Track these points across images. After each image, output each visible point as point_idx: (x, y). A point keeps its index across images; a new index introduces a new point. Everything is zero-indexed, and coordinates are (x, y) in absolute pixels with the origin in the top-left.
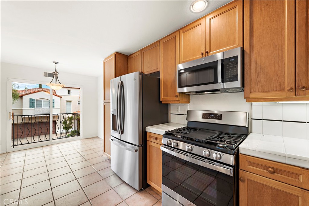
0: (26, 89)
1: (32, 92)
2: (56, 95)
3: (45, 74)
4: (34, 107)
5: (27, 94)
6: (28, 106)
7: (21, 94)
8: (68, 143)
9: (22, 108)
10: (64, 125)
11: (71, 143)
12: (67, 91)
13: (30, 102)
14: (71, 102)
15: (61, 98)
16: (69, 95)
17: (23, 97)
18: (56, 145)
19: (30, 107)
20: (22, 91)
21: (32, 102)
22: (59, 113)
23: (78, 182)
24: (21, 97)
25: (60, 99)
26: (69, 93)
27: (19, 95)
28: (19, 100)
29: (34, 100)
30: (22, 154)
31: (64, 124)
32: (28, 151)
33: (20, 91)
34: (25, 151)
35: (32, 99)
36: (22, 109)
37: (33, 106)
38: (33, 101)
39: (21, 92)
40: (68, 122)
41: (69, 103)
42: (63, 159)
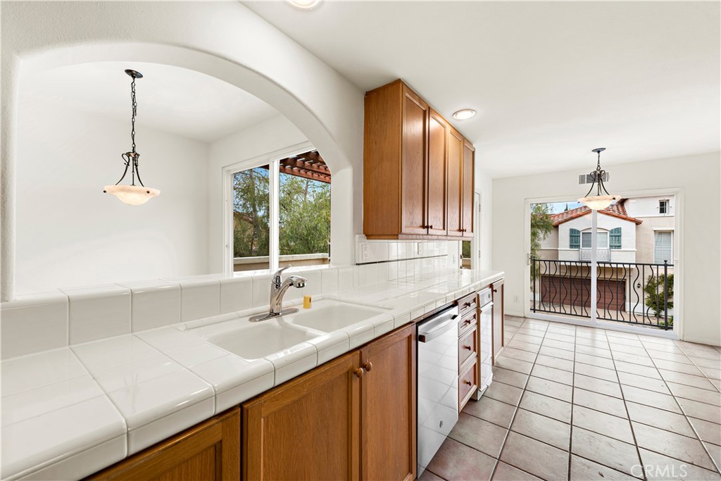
0: (566, 210)
1: (574, 215)
2: (624, 216)
3: (582, 180)
4: (578, 246)
5: (566, 221)
6: (568, 243)
7: (556, 221)
8: (635, 337)
9: (558, 247)
10: (647, 295)
11: (642, 338)
12: (658, 205)
13: (571, 236)
14: (669, 233)
15: (638, 223)
16: (662, 214)
17: (560, 226)
18: (602, 332)
19: (571, 246)
20: (558, 215)
21: (574, 234)
22: (634, 262)
23: (632, 429)
24: (556, 227)
25: (637, 228)
26: (662, 211)
27: (554, 224)
28: (553, 232)
29: (578, 232)
30: (543, 326)
31: (648, 292)
32: (551, 324)
33: (555, 216)
34: (547, 323)
35: (575, 230)
36: (557, 250)
37: (576, 244)
38: (577, 235)
39: (556, 218)
40: (661, 289)
41: (664, 237)
42: (610, 364)
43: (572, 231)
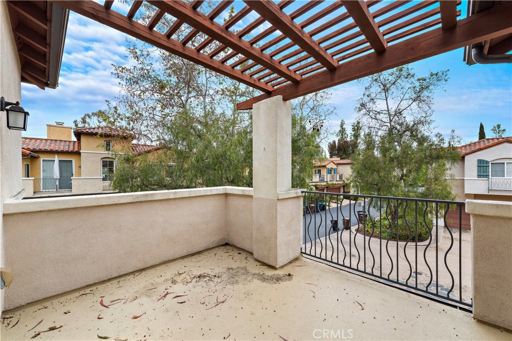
1: (482, 146)
4: (487, 176)
5: (474, 152)
6: (475, 173)
7: (462, 152)
9: (464, 177)
13: (478, 166)
17: (466, 157)
19: (479, 176)
21: (482, 165)
24: (463, 158)
27: (460, 155)
28: (459, 163)
29: (487, 162)
33: (461, 147)
35: (483, 160)
36: (464, 179)
37: (485, 174)
38: (485, 165)
43: (480, 161)
